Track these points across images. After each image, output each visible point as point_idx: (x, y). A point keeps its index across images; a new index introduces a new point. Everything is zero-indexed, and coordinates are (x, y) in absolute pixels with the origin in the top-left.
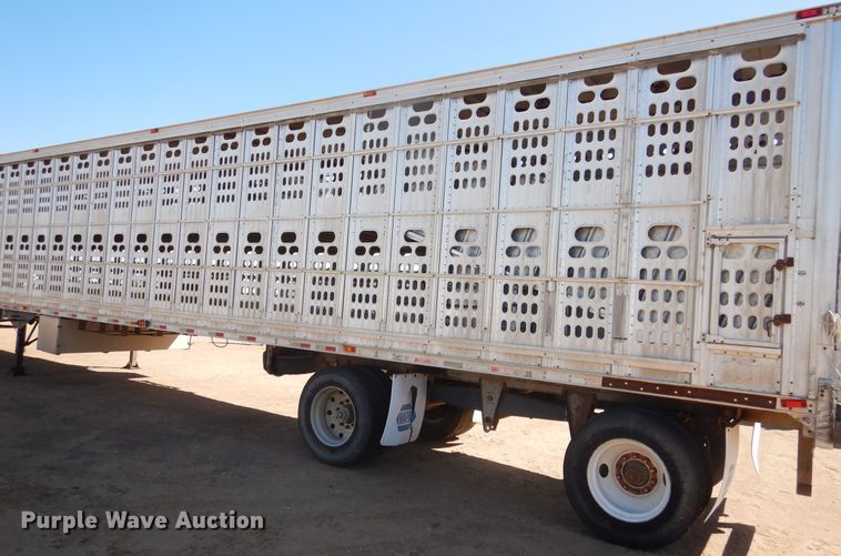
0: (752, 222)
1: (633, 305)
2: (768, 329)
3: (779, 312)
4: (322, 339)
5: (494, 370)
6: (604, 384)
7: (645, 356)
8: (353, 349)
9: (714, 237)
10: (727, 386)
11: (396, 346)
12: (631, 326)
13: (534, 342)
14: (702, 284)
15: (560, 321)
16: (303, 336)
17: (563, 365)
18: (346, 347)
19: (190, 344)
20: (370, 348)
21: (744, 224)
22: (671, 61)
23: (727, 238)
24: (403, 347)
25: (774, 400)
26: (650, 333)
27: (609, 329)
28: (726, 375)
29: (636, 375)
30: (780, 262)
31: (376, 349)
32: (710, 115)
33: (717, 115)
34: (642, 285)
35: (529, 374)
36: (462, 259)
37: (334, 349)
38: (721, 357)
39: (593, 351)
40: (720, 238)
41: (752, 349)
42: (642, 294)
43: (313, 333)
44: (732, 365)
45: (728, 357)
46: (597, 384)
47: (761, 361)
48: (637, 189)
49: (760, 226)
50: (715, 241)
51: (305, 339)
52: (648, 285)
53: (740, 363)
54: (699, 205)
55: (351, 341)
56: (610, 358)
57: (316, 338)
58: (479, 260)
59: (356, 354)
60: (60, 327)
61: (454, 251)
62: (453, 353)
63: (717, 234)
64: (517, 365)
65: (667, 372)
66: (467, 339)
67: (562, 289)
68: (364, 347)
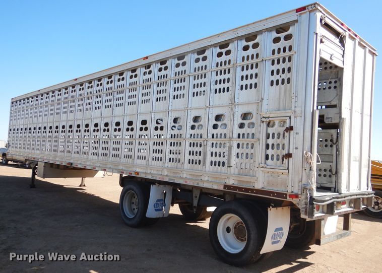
0: (279, 110)
1: (235, 150)
2: (283, 160)
3: (287, 153)
4: (128, 169)
5: (186, 182)
6: (224, 188)
7: (239, 175)
8: (138, 174)
9: (264, 117)
10: (269, 188)
11: (152, 172)
12: (234, 160)
13: (200, 169)
14: (259, 140)
15: (209, 159)
16: (121, 168)
17: (210, 180)
18: (135, 172)
19: (104, 175)
20: (143, 173)
21: (276, 111)
22: (250, 36)
23: (268, 118)
24: (155, 172)
25: (286, 195)
26: (241, 164)
27: (226, 162)
28: (268, 183)
29: (236, 184)
30: (287, 128)
31: (146, 173)
32: (263, 60)
33: (266, 60)
34: (239, 141)
35: (198, 183)
36: (176, 132)
37: (131, 174)
38: (266, 175)
39: (220, 173)
40: (265, 118)
41: (277, 170)
42: (238, 145)
43: (125, 167)
44: (271, 178)
45: (269, 174)
46: (222, 188)
47: (281, 176)
48: (237, 96)
49: (282, 111)
50: (263, 119)
51: (122, 169)
52: (241, 141)
53: (273, 177)
54: (258, 103)
55: (138, 170)
56: (225, 176)
57: (126, 169)
58: (181, 132)
59: (139, 176)
60: (44, 166)
61: (173, 128)
62: (172, 175)
63: (265, 116)
64: (193, 180)
65: (247, 182)
66: (177, 168)
67: (209, 144)
68: (141, 173)
